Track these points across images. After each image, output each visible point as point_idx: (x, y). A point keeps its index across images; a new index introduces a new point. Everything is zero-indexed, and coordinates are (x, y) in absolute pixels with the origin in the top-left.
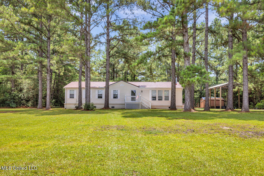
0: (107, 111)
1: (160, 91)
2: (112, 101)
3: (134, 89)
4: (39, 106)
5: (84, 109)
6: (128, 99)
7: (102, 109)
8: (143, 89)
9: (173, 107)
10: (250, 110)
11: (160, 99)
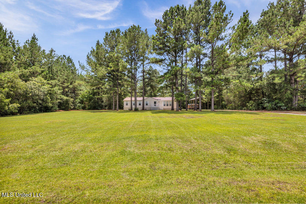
0: (144, 111)
1: (167, 102)
2: (145, 106)
3: (155, 101)
4: (113, 109)
5: (134, 111)
6: (153, 105)
7: (142, 110)
8: (159, 101)
9: (173, 109)
10: (202, 110)
11: (167, 105)
